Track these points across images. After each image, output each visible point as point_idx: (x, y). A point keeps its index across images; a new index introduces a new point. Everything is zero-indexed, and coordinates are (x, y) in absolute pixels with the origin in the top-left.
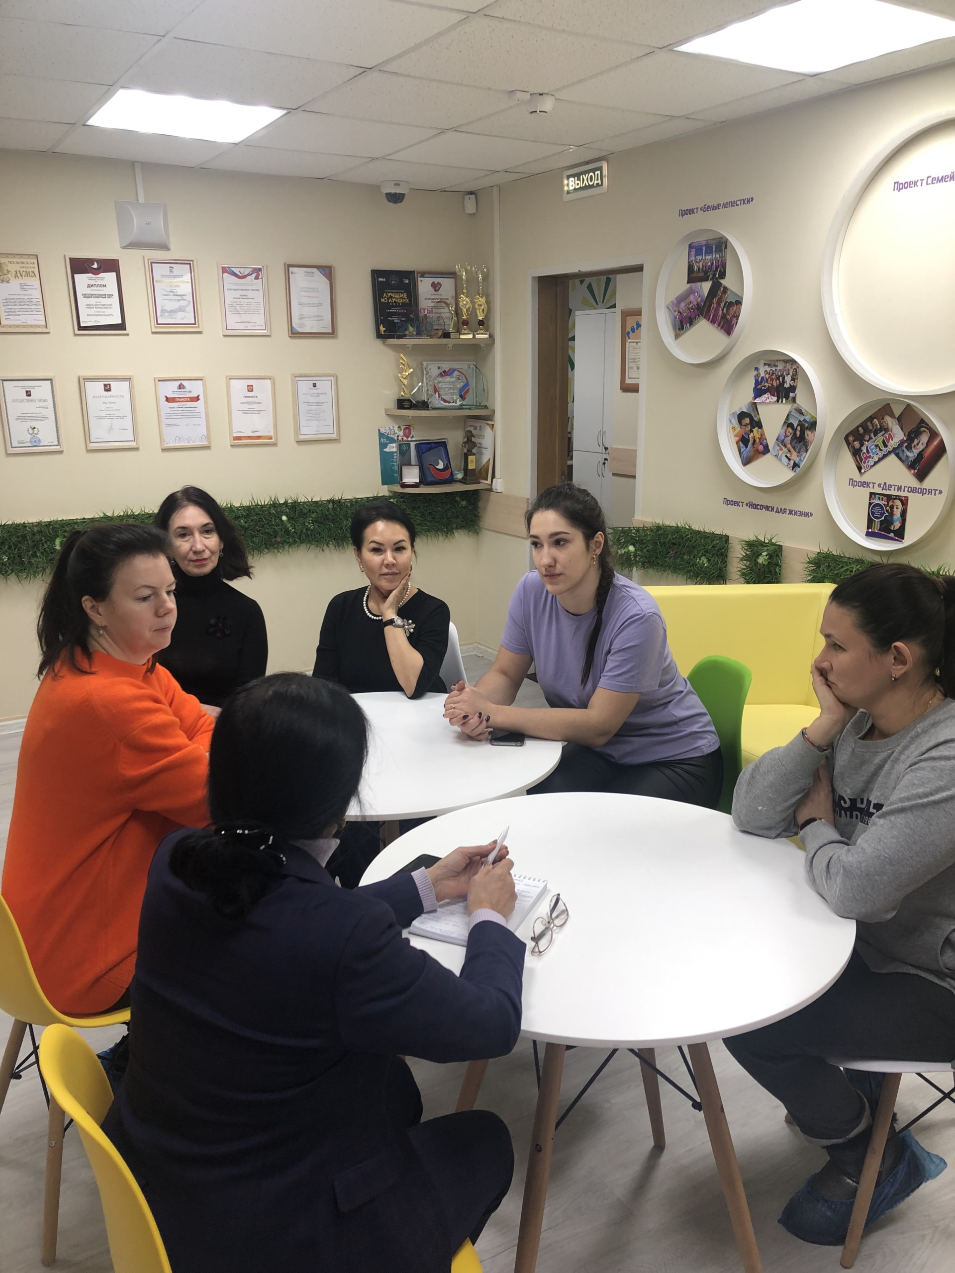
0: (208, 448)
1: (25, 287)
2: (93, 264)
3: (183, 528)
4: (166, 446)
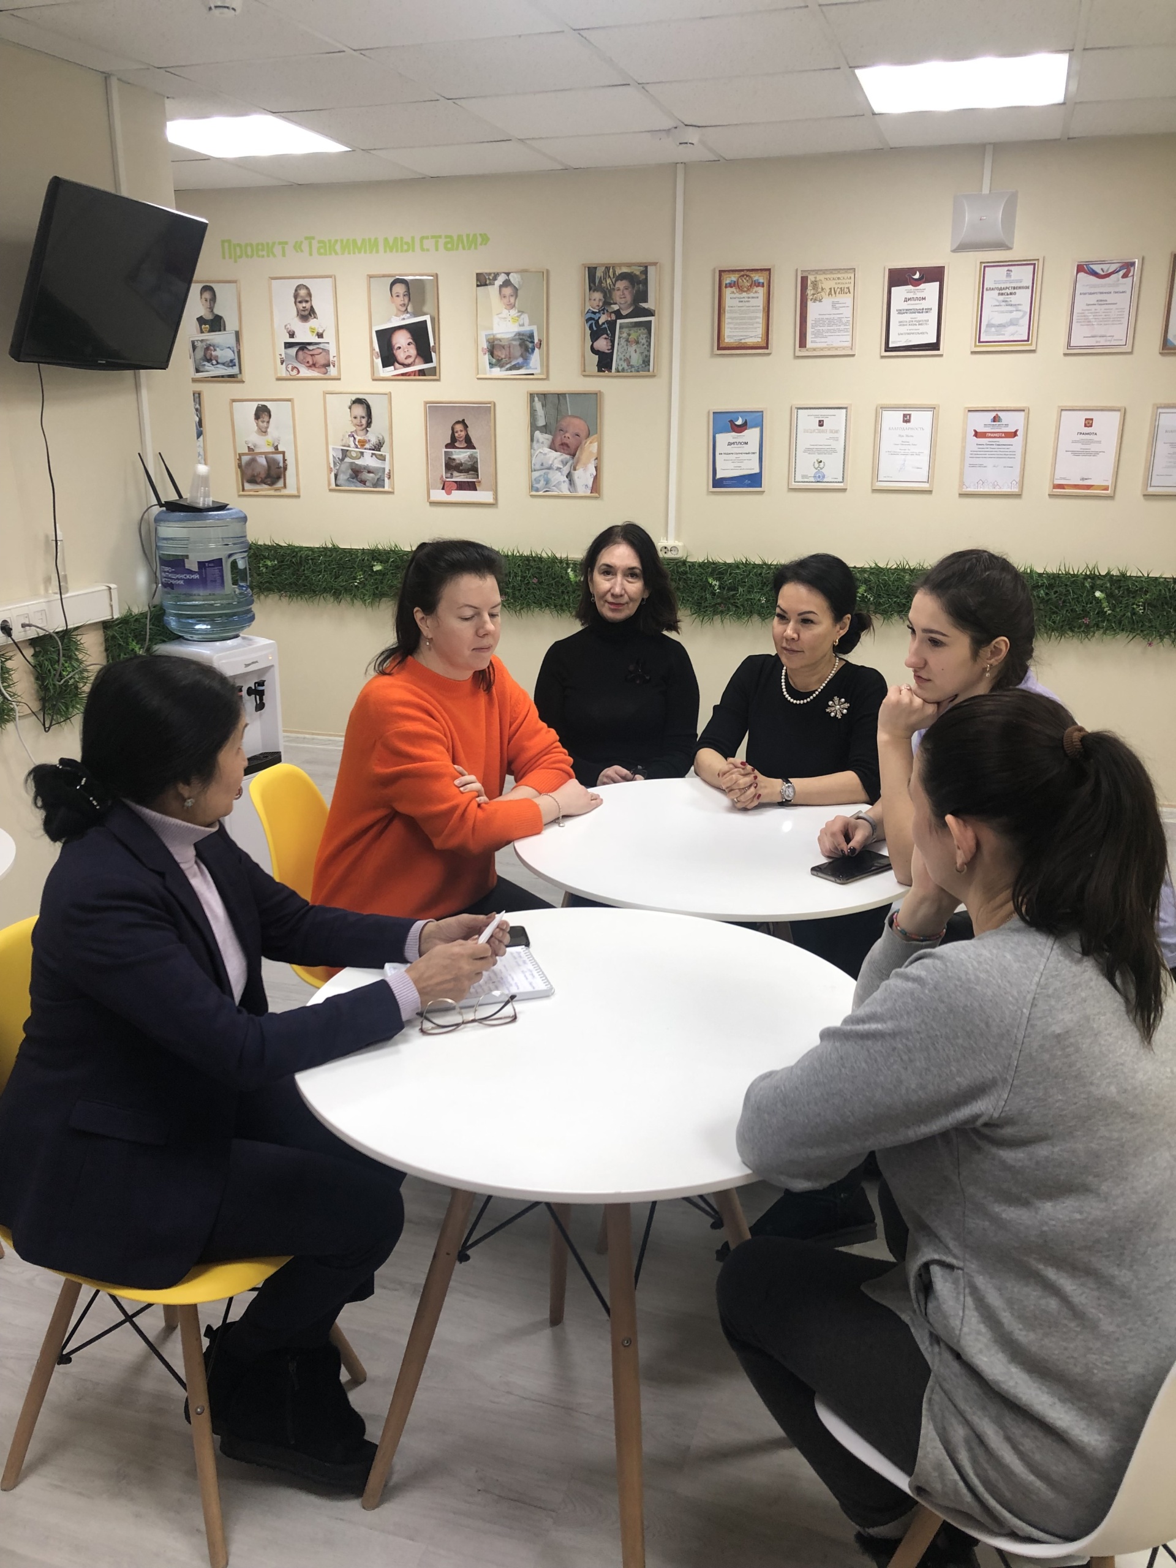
0: (1018, 496)
1: (837, 305)
2: (915, 274)
3: (608, 566)
4: (966, 490)
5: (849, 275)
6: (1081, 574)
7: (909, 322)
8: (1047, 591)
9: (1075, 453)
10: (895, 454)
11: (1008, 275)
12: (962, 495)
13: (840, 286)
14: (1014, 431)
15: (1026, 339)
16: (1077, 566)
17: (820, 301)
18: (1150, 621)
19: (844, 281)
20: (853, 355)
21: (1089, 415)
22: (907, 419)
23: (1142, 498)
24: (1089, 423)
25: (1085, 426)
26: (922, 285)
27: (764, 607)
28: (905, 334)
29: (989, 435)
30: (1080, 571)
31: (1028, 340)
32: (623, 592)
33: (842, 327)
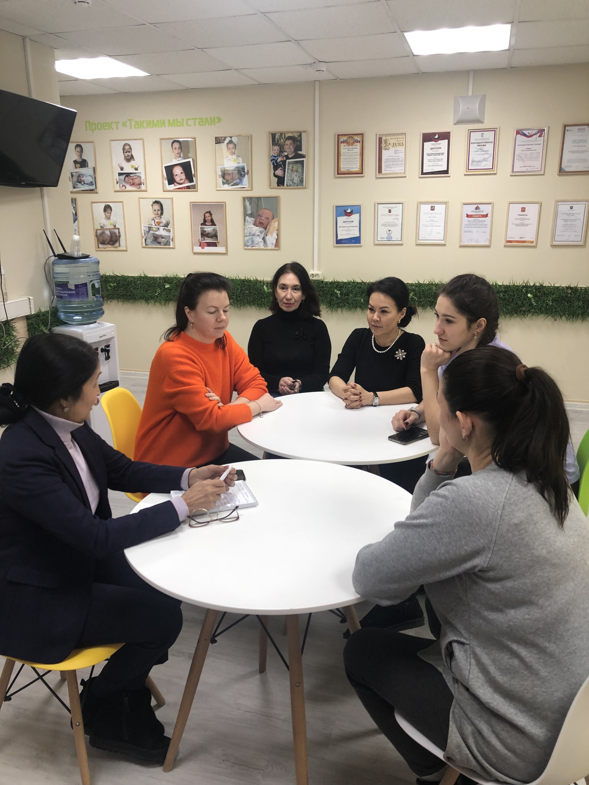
0: (488, 246)
1: (397, 152)
2: (436, 136)
3: (284, 285)
4: (462, 244)
5: (402, 137)
6: (521, 285)
7: (433, 160)
8: (504, 294)
9: (517, 225)
10: (427, 226)
11: (482, 136)
12: (461, 246)
13: (398, 142)
14: (486, 214)
15: (492, 168)
16: (519, 281)
17: (388, 150)
18: (555, 308)
19: (400, 140)
20: (405, 177)
21: (523, 206)
22: (433, 209)
23: (550, 247)
24: (523, 210)
25: (522, 211)
26: (440, 141)
27: (362, 304)
28: (431, 166)
29: (474, 216)
30: (520, 284)
31: (492, 169)
32: (292, 297)
33: (400, 163)
